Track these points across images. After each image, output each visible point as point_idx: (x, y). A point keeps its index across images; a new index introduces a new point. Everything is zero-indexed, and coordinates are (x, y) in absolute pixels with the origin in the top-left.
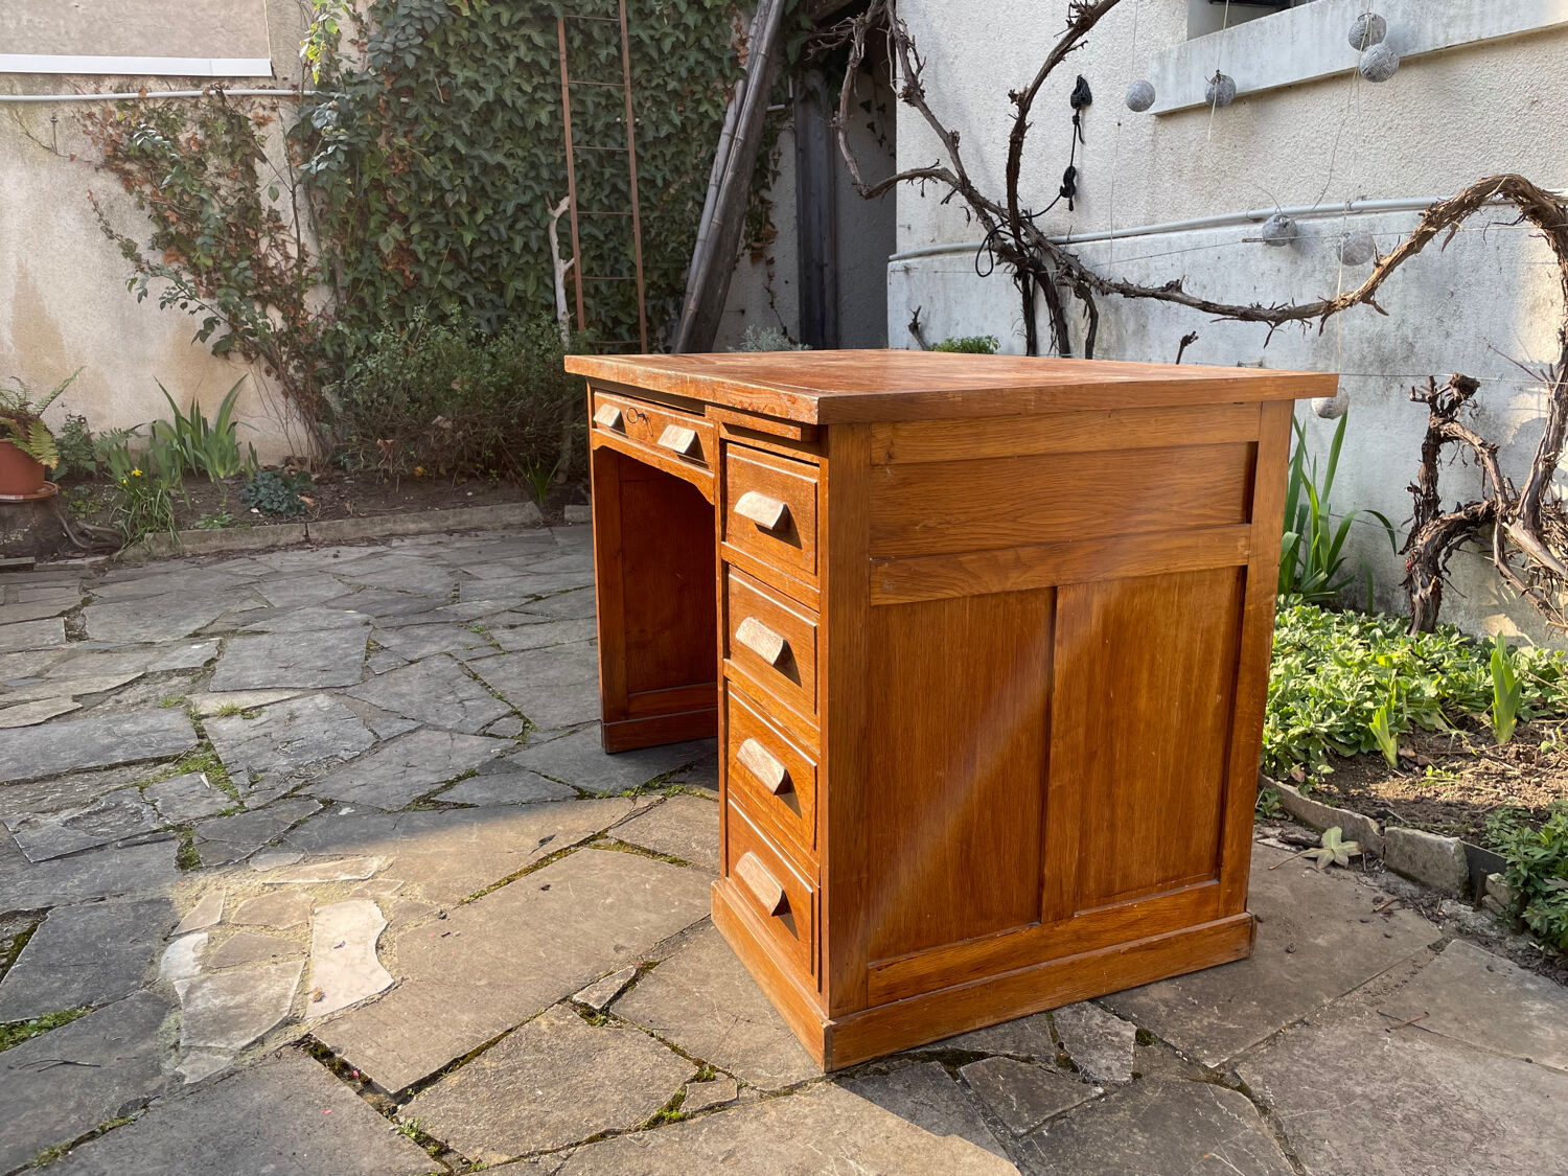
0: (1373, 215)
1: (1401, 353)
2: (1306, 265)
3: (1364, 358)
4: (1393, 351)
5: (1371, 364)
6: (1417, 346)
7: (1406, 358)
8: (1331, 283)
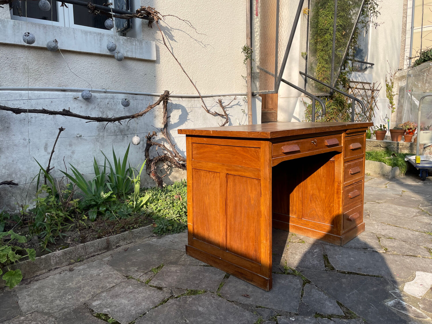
0: (113, 94)
1: (126, 128)
2: (91, 106)
3: (115, 131)
4: (124, 128)
5: (118, 132)
6: (130, 127)
7: (128, 130)
8: (102, 111)
